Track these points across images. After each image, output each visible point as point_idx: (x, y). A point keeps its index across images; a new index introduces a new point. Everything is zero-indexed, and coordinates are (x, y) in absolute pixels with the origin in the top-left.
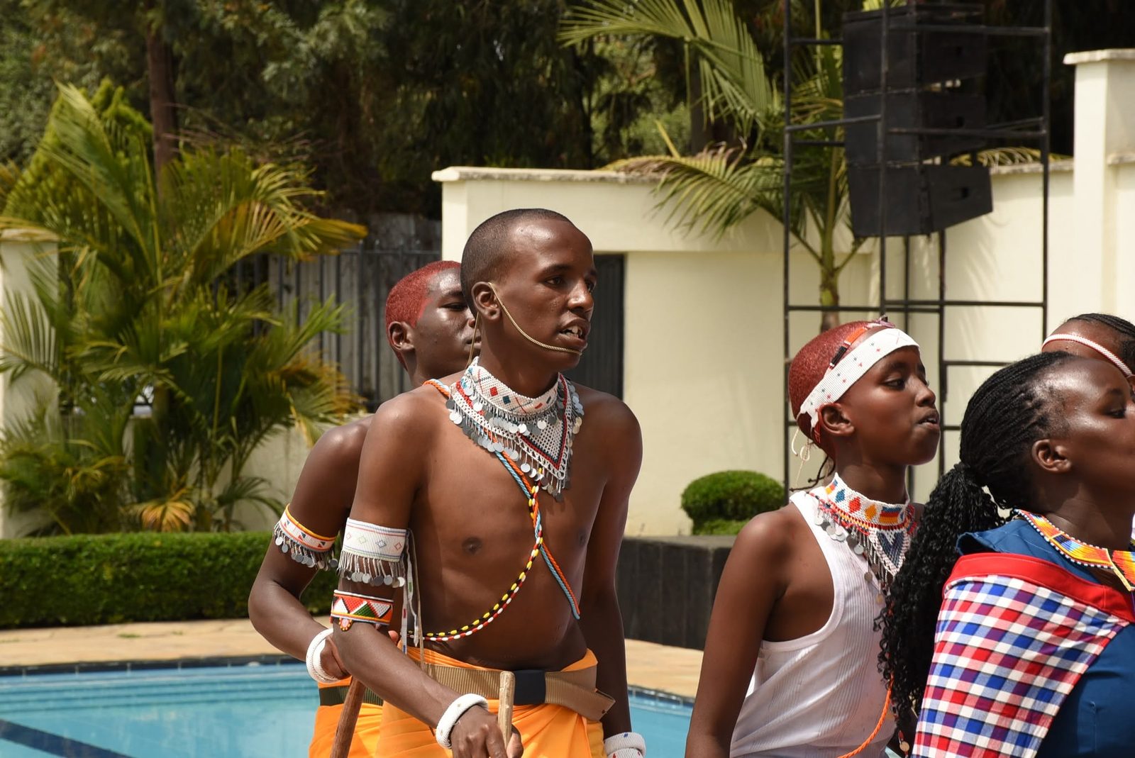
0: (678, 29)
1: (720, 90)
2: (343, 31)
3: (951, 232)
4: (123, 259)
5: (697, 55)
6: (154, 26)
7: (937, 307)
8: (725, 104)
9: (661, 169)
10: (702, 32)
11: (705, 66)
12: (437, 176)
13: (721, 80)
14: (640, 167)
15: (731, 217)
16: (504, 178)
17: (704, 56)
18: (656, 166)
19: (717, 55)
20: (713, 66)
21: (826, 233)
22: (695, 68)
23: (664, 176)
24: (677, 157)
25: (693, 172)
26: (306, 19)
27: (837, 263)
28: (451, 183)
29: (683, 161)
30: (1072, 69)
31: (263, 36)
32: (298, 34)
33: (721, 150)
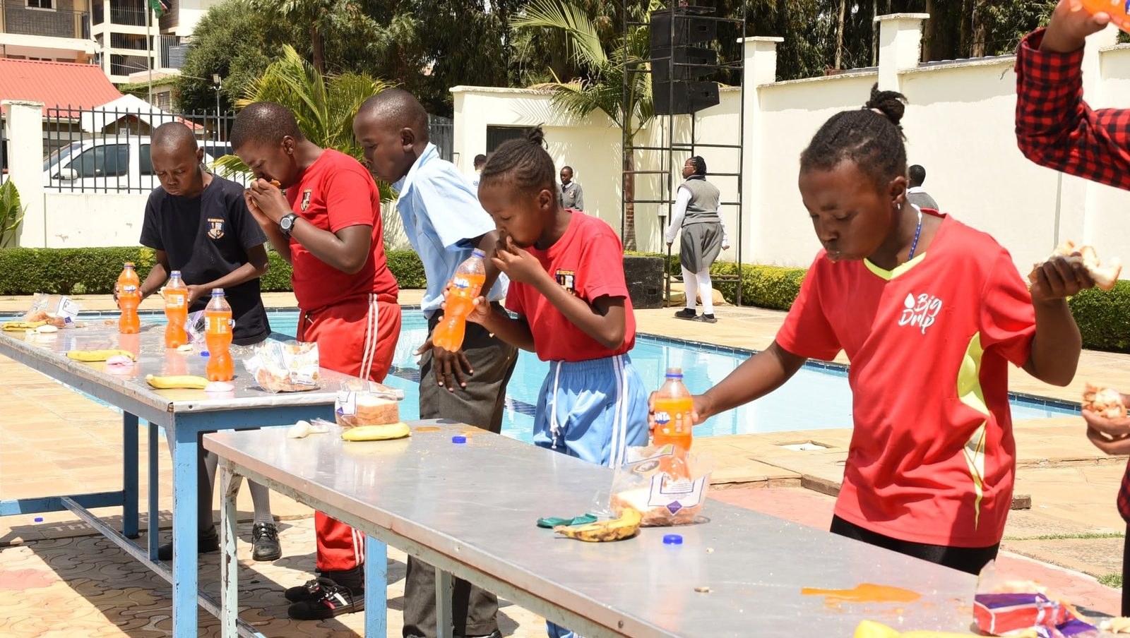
0: (563, 24)
1: (582, 52)
2: (402, 27)
3: (697, 113)
4: (312, 125)
5: (571, 35)
6: (317, 28)
7: (690, 148)
8: (584, 58)
9: (553, 88)
10: (573, 26)
11: (574, 40)
12: (451, 90)
13: (582, 47)
14: (543, 88)
15: (585, 110)
16: (482, 92)
17: (574, 37)
18: (550, 87)
19: (579, 35)
20: (578, 42)
21: (627, 118)
22: (570, 42)
23: (553, 92)
24: (559, 83)
25: (567, 90)
26: (385, 23)
27: (633, 133)
28: (457, 93)
29: (563, 85)
30: (742, 44)
31: (366, 31)
32: (381, 29)
33: (580, 80)
